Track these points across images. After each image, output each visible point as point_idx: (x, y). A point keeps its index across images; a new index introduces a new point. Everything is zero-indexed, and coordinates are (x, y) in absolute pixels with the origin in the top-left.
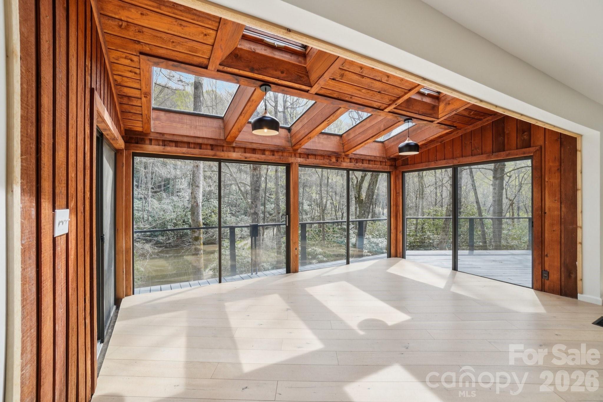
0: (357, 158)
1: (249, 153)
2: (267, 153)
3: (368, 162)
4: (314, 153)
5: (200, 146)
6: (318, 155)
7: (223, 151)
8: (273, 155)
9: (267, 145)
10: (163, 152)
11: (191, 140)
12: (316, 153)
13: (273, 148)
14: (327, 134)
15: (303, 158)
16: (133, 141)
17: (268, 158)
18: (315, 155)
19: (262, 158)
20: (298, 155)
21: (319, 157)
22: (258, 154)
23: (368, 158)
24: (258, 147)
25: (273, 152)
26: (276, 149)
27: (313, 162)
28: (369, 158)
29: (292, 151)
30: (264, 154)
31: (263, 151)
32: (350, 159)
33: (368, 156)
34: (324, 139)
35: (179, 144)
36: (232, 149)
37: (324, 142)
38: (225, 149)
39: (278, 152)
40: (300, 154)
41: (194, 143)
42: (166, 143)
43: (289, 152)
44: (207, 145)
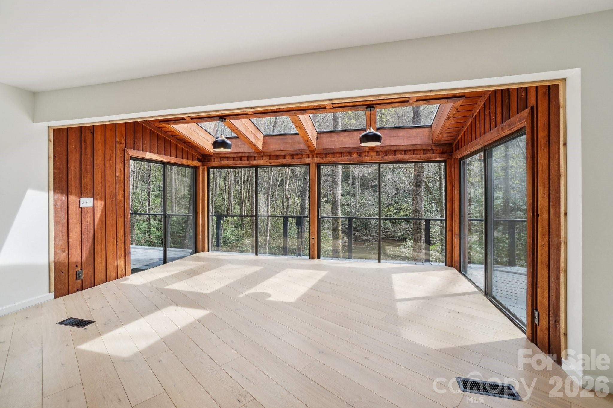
0: (386, 150)
1: (273, 159)
2: (287, 157)
3: (403, 153)
4: (332, 151)
5: (241, 158)
6: (337, 153)
7: (255, 160)
8: (293, 158)
9: (287, 151)
10: (220, 165)
11: (235, 155)
12: (334, 151)
13: (292, 153)
14: (349, 131)
15: (320, 157)
16: (206, 160)
17: (287, 162)
18: (333, 153)
19: (283, 162)
20: (315, 156)
21: (338, 155)
22: (280, 159)
23: (401, 148)
24: (280, 153)
25: (292, 156)
26: (295, 153)
27: (331, 160)
28: (405, 148)
29: (309, 153)
30: (285, 158)
31: (284, 157)
32: (377, 152)
33: (403, 145)
34: (345, 136)
35: (229, 159)
36: (261, 158)
37: (345, 140)
38: (256, 158)
39: (297, 155)
40: (317, 154)
41: (237, 157)
42: (222, 159)
43: (307, 154)
44: (244, 157)
